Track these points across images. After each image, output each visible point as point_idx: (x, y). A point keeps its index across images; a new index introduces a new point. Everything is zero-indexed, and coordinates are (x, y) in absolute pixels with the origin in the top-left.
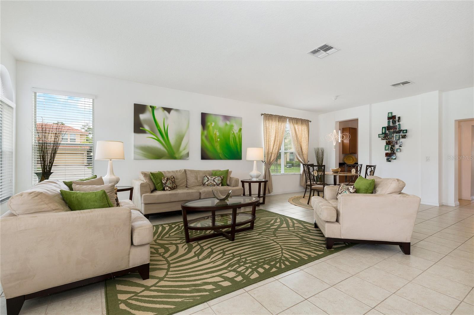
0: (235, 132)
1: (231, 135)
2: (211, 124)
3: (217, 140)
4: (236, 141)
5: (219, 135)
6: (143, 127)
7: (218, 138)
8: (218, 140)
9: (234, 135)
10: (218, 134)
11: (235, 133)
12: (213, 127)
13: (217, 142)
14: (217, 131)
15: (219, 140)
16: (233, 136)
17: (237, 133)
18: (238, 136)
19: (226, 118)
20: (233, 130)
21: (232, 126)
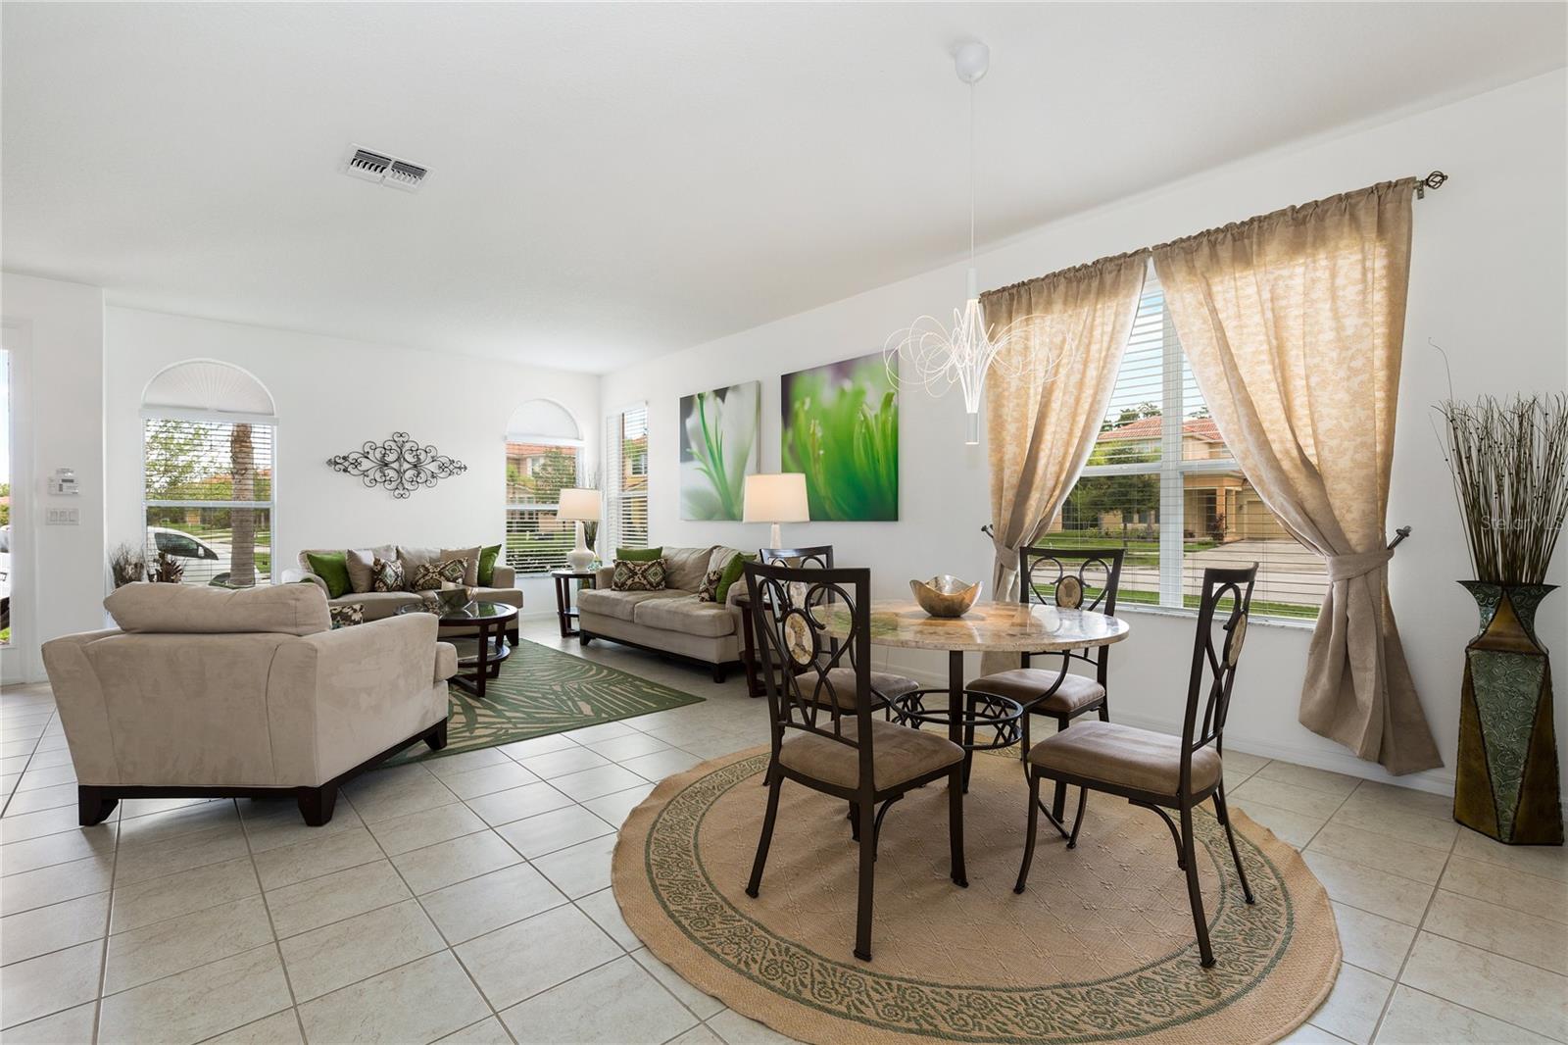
0: (871, 414)
1: (857, 428)
2: (803, 403)
3: (816, 455)
4: (872, 449)
5: (822, 437)
6: (690, 448)
7: (819, 449)
8: (819, 455)
9: (868, 427)
10: (820, 434)
11: (868, 415)
12: (807, 412)
13: (817, 459)
14: (817, 422)
15: (822, 452)
16: (863, 431)
17: (876, 416)
18: (880, 426)
19: (843, 369)
20: (864, 406)
21: (859, 394)
